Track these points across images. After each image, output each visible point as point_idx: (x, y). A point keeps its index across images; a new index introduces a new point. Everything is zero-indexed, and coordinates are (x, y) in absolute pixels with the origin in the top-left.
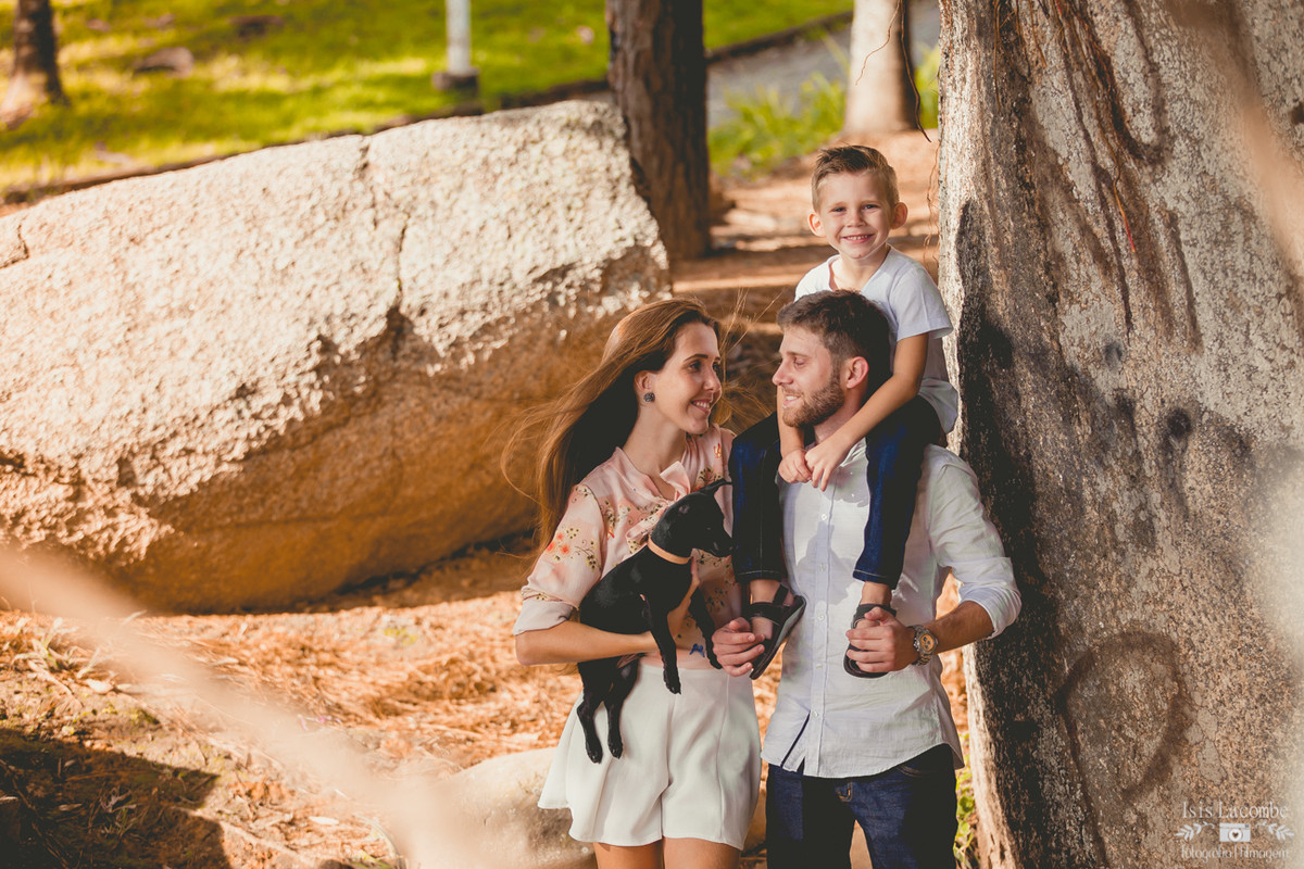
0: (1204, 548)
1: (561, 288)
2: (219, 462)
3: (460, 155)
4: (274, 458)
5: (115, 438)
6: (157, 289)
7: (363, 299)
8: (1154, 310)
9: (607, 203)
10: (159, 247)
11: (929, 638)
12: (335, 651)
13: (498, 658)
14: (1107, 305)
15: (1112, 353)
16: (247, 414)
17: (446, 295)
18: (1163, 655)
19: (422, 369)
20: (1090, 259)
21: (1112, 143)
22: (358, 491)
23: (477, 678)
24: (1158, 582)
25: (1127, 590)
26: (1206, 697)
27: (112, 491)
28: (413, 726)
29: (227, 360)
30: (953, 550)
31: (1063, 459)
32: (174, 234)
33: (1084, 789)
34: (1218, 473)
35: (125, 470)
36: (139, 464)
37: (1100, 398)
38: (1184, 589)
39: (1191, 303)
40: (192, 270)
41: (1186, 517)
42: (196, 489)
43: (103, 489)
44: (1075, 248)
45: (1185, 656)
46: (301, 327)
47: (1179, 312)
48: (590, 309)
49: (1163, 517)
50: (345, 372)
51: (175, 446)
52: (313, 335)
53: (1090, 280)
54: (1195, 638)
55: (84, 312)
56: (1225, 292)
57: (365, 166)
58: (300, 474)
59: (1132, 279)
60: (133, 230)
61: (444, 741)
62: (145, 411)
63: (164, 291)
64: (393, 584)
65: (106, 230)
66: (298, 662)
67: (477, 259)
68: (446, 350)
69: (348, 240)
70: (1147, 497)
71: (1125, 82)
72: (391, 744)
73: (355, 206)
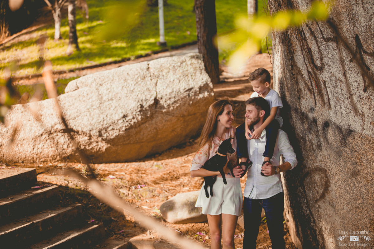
0: (332, 150)
1: (191, 93)
2: (120, 131)
3: (168, 65)
4: (131, 130)
5: (98, 126)
6: (106, 95)
7: (149, 96)
8: (321, 101)
9: (200, 74)
10: (106, 86)
11: (279, 169)
12: (145, 171)
13: (180, 171)
14: (311, 100)
15: (312, 110)
16: (125, 121)
17: (166, 95)
18: (324, 172)
19: (162, 111)
20: (307, 90)
21: (311, 66)
22: (149, 136)
23: (175, 176)
24: (322, 157)
25: (316, 159)
26: (333, 181)
27: (97, 138)
28: (162, 186)
29: (121, 110)
30: (283, 151)
31: (302, 132)
32: (109, 83)
33: (307, 200)
34: (335, 135)
35: (100, 133)
36: (103, 132)
37: (309, 119)
38: (328, 159)
39: (329, 99)
40: (113, 91)
41: (328, 144)
42: (115, 137)
43: (95, 138)
44: (304, 88)
45: (328, 173)
46: (136, 103)
47: (326, 101)
48: (197, 97)
49: (323, 144)
50: (146, 112)
51: (110, 128)
52: (139, 104)
53: (307, 94)
54: (330, 169)
55: (91, 100)
56: (336, 97)
57: (149, 68)
58: (137, 133)
59: (316, 94)
60: (100, 83)
61: (169, 190)
62: (104, 121)
63: (107, 95)
64: (157, 156)
65: (95, 83)
66: (137, 173)
67: (173, 87)
68: (167, 106)
69: (145, 84)
70: (320, 139)
71: (314, 53)
72: (158, 191)
73: (147, 76)
